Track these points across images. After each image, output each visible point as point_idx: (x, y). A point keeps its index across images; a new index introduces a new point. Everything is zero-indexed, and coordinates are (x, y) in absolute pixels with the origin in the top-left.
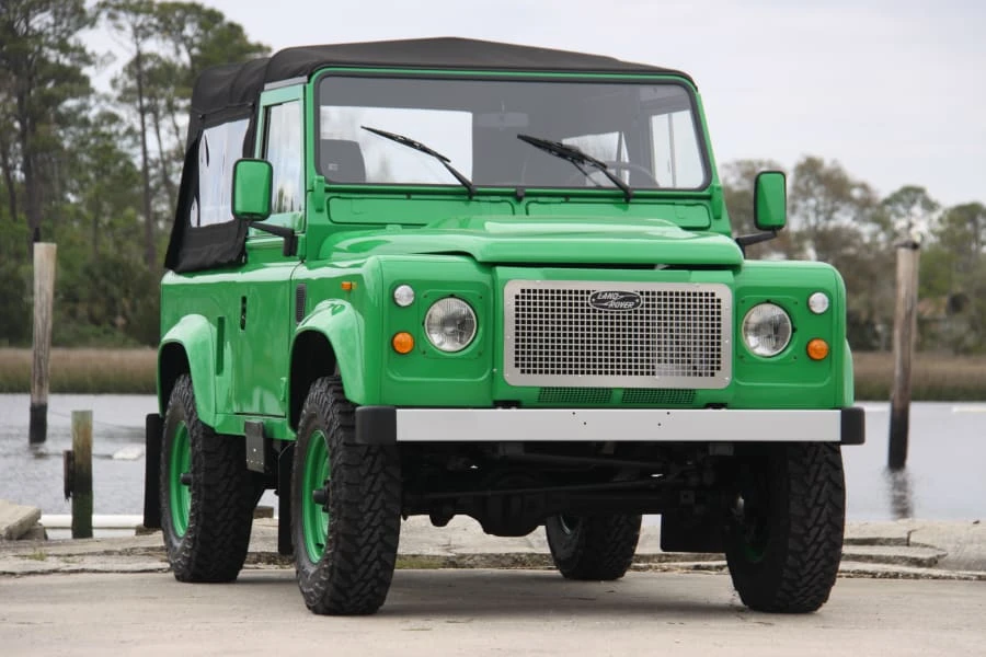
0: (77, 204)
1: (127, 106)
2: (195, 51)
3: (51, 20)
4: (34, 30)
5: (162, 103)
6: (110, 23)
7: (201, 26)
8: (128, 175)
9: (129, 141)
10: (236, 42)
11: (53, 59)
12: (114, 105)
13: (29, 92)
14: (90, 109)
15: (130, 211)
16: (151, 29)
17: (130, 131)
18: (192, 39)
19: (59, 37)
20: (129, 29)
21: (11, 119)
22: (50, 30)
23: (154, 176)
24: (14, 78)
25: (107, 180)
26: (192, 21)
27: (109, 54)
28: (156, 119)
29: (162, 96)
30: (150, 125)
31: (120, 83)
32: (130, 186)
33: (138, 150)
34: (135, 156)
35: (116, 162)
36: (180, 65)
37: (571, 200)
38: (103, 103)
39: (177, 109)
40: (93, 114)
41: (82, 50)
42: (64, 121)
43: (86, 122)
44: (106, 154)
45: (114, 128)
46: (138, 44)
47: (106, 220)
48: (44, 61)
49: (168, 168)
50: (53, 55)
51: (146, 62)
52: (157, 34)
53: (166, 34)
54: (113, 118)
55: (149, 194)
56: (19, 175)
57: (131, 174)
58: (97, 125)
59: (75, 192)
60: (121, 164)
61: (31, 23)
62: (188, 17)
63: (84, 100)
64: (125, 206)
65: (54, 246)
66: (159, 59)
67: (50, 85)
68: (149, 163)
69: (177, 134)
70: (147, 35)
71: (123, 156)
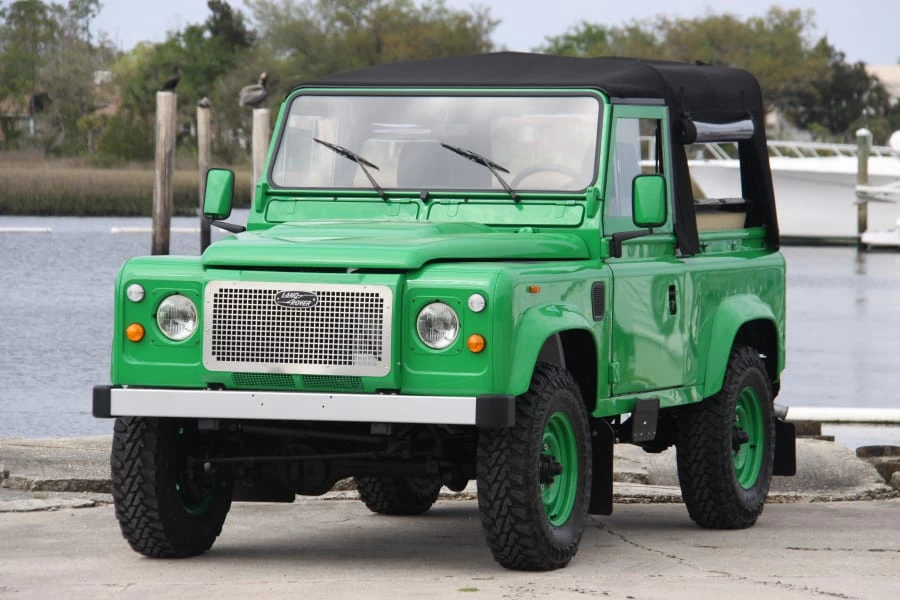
37: (470, 201)
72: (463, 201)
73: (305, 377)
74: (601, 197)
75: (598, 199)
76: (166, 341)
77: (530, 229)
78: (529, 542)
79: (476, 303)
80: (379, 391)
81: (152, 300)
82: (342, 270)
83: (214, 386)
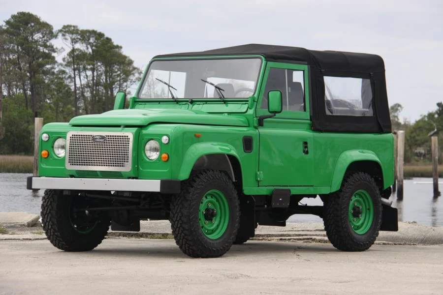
0: (50, 103)
1: (68, 68)
2: (94, 48)
3: (41, 36)
4: (35, 40)
5: (81, 66)
6: (63, 37)
7: (96, 39)
8: (68, 93)
9: (69, 80)
10: (109, 45)
11: (42, 50)
12: (64, 67)
13: (32, 63)
14: (55, 69)
15: (69, 106)
16: (78, 40)
17: (70, 77)
18: (93, 44)
19: (43, 42)
20: (69, 39)
21: (26, 72)
22: (41, 40)
23: (79, 93)
24: (27, 57)
25: (61, 95)
26: (93, 37)
27: (62, 48)
28: (79, 72)
29: (81, 64)
30: (77, 75)
31: (66, 60)
32: (69, 97)
33: (73, 84)
34: (72, 86)
35: (64, 88)
36: (88, 53)
37: (208, 103)
38: (60, 66)
39: (87, 69)
40: (56, 71)
41: (52, 47)
42: (46, 73)
43: (53, 73)
44: (61, 86)
45: (64, 76)
46: (73, 45)
47: (61, 109)
48: (38, 51)
49: (83, 90)
50: (41, 49)
51: (76, 52)
52: (80, 42)
53: (83, 41)
54: (64, 72)
55: (77, 99)
56: (29, 92)
57: (70, 92)
58: (57, 75)
59: (49, 99)
60: (66, 89)
61: (34, 37)
62: (92, 35)
63: (53, 65)
64: (68, 104)
65: (42, 118)
66: (81, 51)
67: (40, 60)
68: (77, 88)
69: (87, 78)
70: (76, 42)
71: (68, 86)
72: (205, 103)
73: (101, 172)
74: (256, 100)
75: (254, 101)
76: (56, 157)
77: (226, 114)
78: (191, 243)
79: (165, 139)
80: (129, 178)
81: (51, 140)
82: (119, 126)
83: (72, 176)
